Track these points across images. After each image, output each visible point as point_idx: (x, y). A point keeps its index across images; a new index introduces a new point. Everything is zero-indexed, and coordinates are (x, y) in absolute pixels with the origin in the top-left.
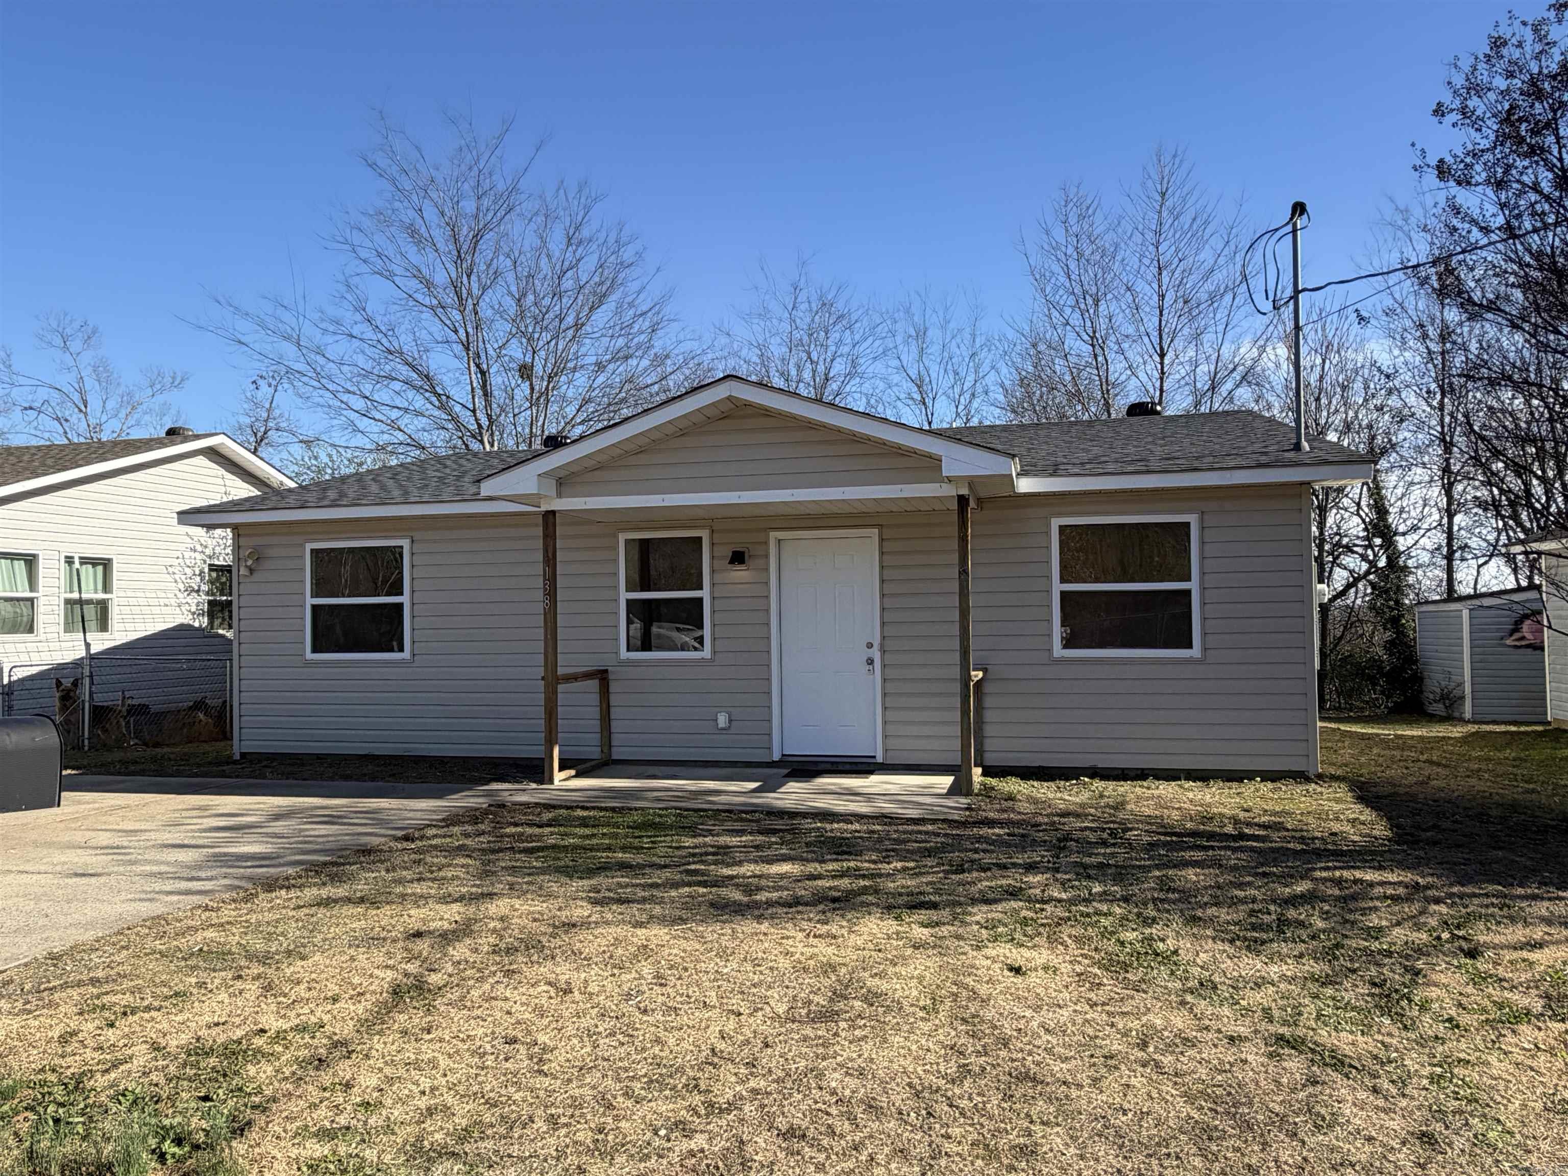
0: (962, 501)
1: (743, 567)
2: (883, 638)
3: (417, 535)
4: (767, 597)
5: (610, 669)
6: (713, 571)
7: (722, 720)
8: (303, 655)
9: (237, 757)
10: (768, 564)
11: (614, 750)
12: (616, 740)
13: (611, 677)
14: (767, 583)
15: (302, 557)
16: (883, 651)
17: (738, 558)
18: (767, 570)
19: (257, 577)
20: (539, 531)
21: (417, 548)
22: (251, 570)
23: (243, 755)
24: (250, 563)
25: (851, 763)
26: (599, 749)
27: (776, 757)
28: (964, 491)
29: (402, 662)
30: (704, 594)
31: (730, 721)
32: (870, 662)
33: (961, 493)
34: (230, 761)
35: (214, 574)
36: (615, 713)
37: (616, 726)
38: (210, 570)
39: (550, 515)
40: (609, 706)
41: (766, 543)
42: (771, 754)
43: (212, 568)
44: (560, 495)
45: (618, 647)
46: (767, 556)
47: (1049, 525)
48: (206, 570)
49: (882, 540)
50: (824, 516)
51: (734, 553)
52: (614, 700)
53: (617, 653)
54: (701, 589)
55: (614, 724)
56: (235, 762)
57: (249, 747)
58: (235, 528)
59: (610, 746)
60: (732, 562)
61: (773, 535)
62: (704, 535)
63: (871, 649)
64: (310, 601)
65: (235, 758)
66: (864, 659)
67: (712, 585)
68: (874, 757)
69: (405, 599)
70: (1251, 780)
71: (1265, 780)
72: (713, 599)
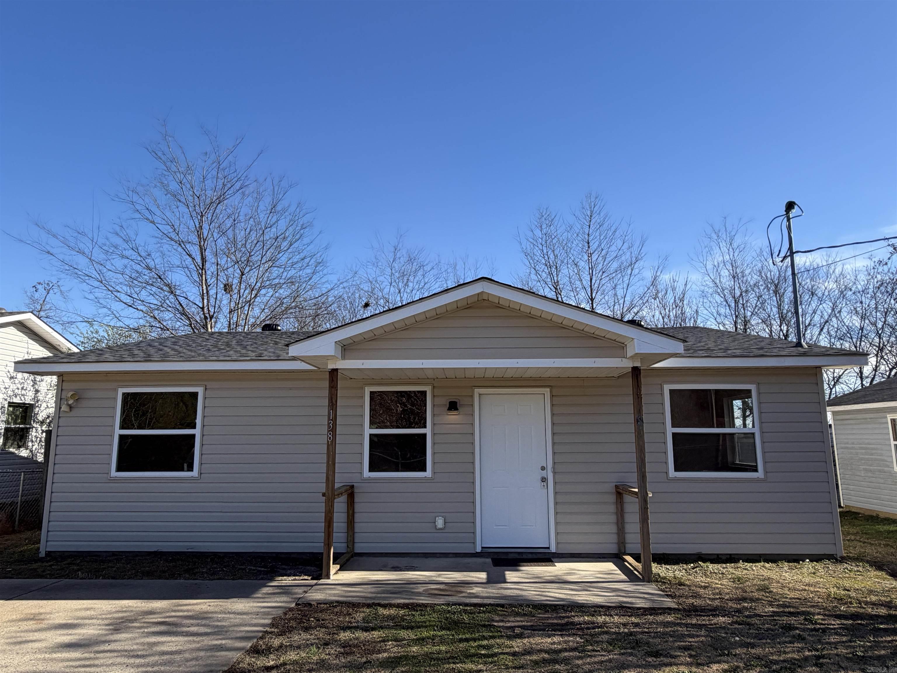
0: (636, 371)
1: (455, 412)
2: (554, 463)
3: (209, 385)
4: (473, 434)
5: (355, 484)
6: (434, 415)
7: (440, 523)
8: (108, 473)
9: (42, 554)
10: (473, 411)
11: (356, 545)
12: (358, 537)
13: (356, 490)
14: (473, 424)
15: (115, 399)
16: (554, 473)
17: (453, 406)
18: (473, 415)
19: (74, 413)
20: (326, 384)
21: (209, 393)
22: (71, 407)
23: (49, 554)
24: (71, 402)
25: (532, 553)
26: (345, 545)
27: (479, 550)
28: (638, 364)
29: (192, 479)
30: (428, 431)
31: (445, 523)
32: (544, 480)
33: (635, 365)
34: (34, 558)
35: (11, 409)
36: (358, 517)
37: (358, 527)
38: (9, 406)
39: (334, 372)
40: (353, 513)
41: (472, 396)
42: (475, 547)
43: (11, 404)
44: (344, 358)
45: (362, 468)
46: (472, 405)
47: (662, 389)
48: (6, 406)
49: (552, 396)
50: (512, 379)
51: (451, 403)
52: (358, 507)
53: (361, 473)
54: (425, 427)
55: (357, 525)
56: (42, 560)
57: (55, 546)
58: (60, 375)
59: (354, 543)
60: (450, 409)
61: (477, 391)
62: (428, 389)
63: (546, 470)
64: (118, 432)
65: (40, 556)
66: (539, 478)
67: (434, 424)
68: (549, 548)
69: (197, 432)
70: (803, 561)
71: (811, 561)
72: (434, 434)
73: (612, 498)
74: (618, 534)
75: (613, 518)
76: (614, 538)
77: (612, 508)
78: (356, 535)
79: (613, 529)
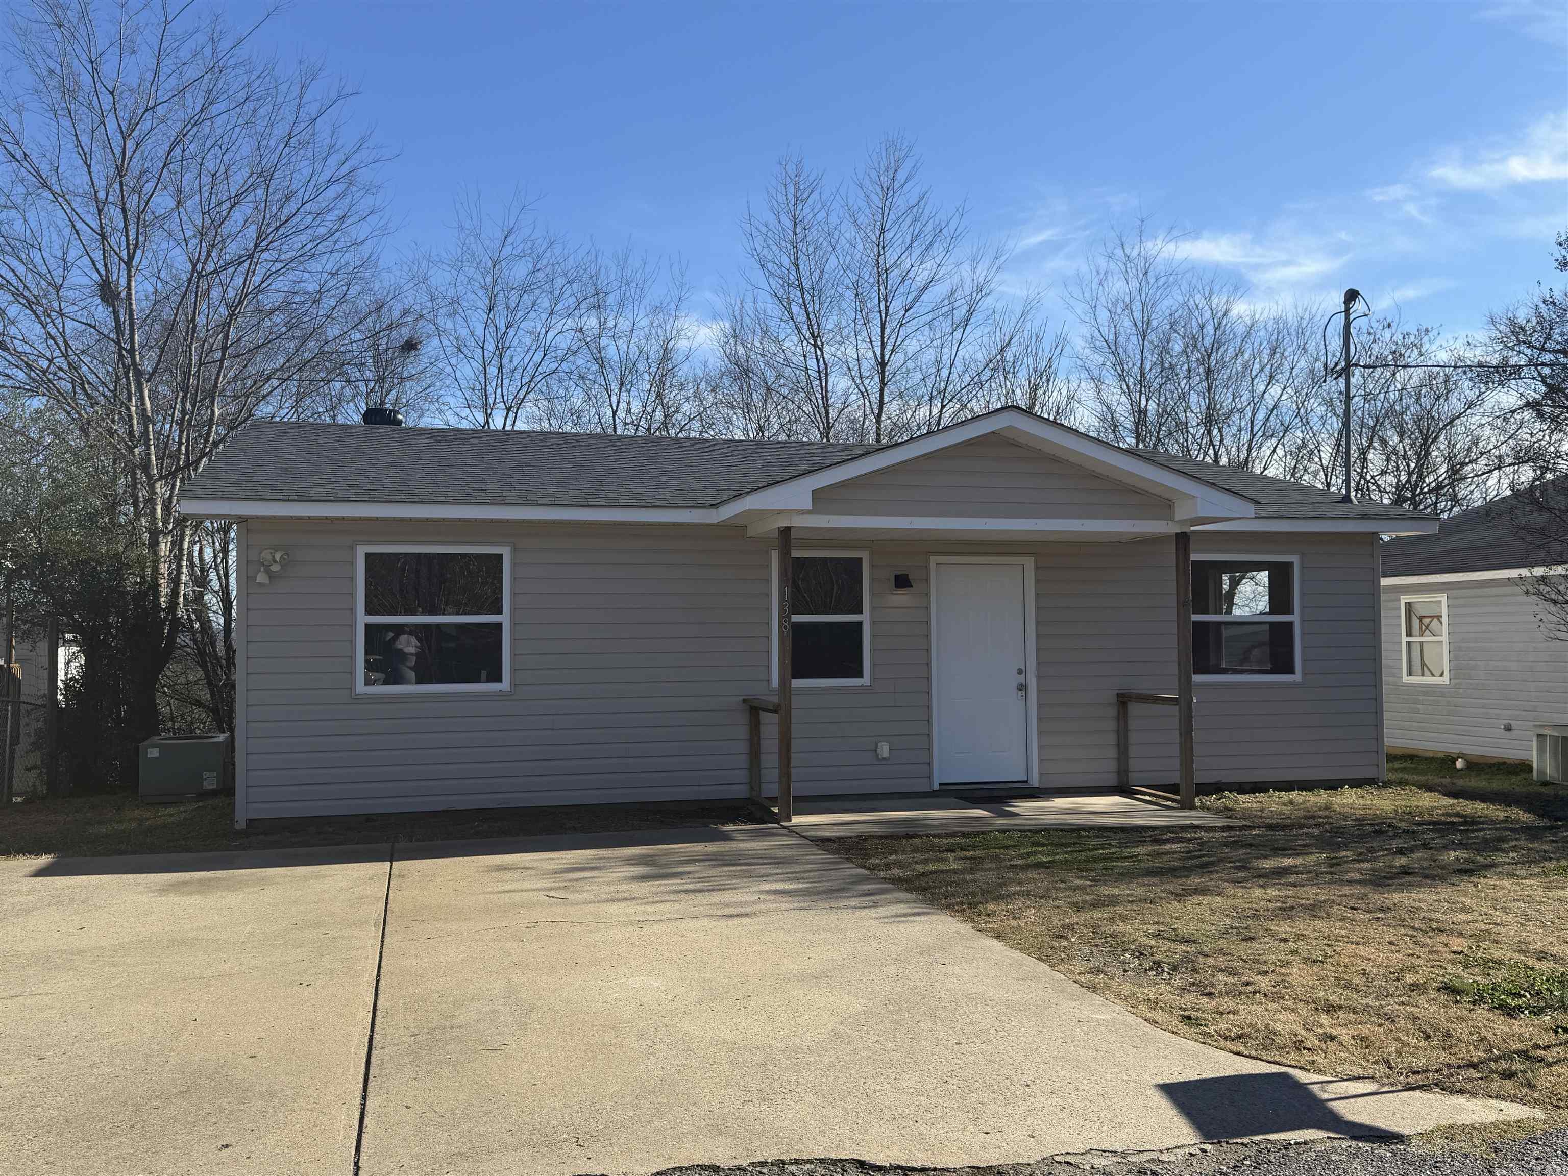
1: (905, 591)
2: (1040, 664)
4: (928, 622)
5: (760, 698)
6: (874, 595)
7: (884, 750)
8: (351, 688)
9: (241, 825)
10: (929, 588)
11: (763, 786)
12: (767, 776)
14: (928, 608)
15: (353, 563)
16: (1039, 677)
17: (902, 582)
18: (927, 594)
23: (250, 822)
24: (274, 569)
27: (937, 787)
29: (501, 694)
30: (864, 618)
31: (890, 750)
32: (1022, 687)
34: (230, 831)
36: (765, 748)
39: (785, 532)
40: (759, 741)
41: (927, 567)
42: (931, 784)
45: (769, 676)
46: (927, 581)
49: (1037, 568)
50: (982, 543)
51: (897, 577)
52: (765, 732)
53: (769, 681)
54: (861, 613)
56: (239, 832)
57: (260, 811)
58: (243, 521)
59: (760, 783)
60: (897, 586)
61: (933, 559)
62: (865, 556)
63: (1023, 675)
64: (363, 619)
65: (237, 827)
66: (1015, 685)
67: (873, 609)
68: (1027, 782)
69: (504, 618)
70: (1342, 788)
71: (1351, 787)
72: (873, 623)
73: (1112, 712)
74: (1119, 759)
75: (1112, 739)
76: (1113, 766)
77: (1111, 725)
78: (763, 771)
79: (1112, 753)
